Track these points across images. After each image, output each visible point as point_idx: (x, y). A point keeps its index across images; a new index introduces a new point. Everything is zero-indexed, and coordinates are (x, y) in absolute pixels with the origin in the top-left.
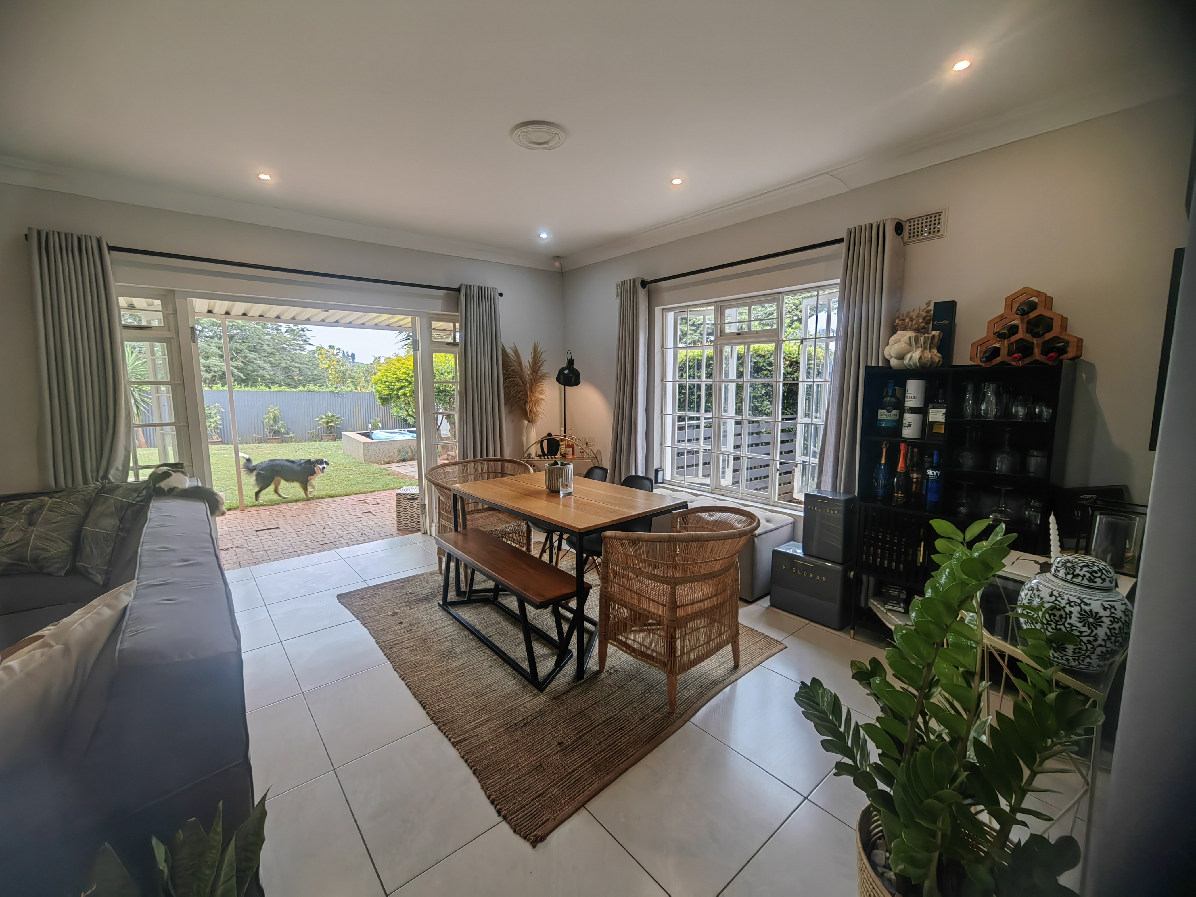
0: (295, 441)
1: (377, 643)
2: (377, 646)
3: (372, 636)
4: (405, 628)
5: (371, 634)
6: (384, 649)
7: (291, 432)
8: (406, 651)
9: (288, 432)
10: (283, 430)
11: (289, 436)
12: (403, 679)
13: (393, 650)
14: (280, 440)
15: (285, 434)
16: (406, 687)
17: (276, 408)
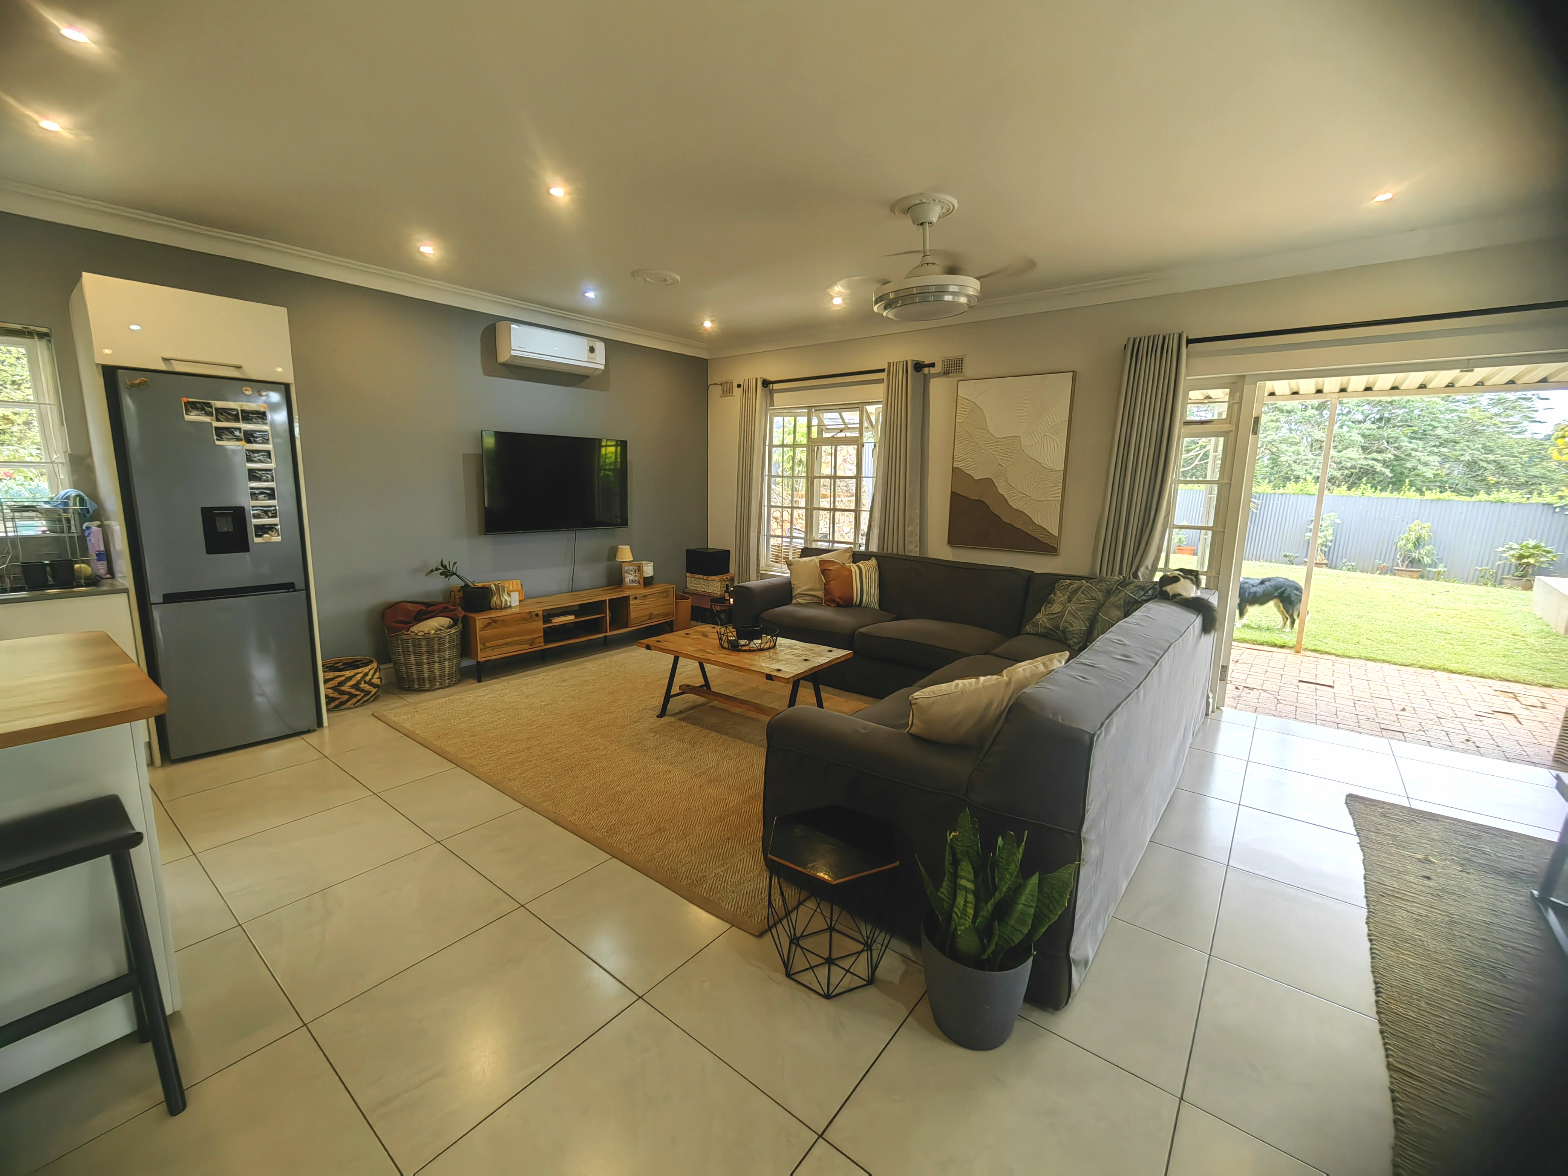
0: (1444, 579)
1: (1365, 878)
2: (1363, 881)
3: (1364, 865)
4: (1429, 887)
5: (1363, 863)
6: (1370, 890)
7: (1441, 565)
8: (1404, 914)
9: (1436, 564)
10: (1427, 560)
11: (1435, 570)
12: (1371, 940)
13: (1383, 900)
14: (1418, 574)
15: (1430, 566)
16: (1368, 953)
17: (1426, 525)
